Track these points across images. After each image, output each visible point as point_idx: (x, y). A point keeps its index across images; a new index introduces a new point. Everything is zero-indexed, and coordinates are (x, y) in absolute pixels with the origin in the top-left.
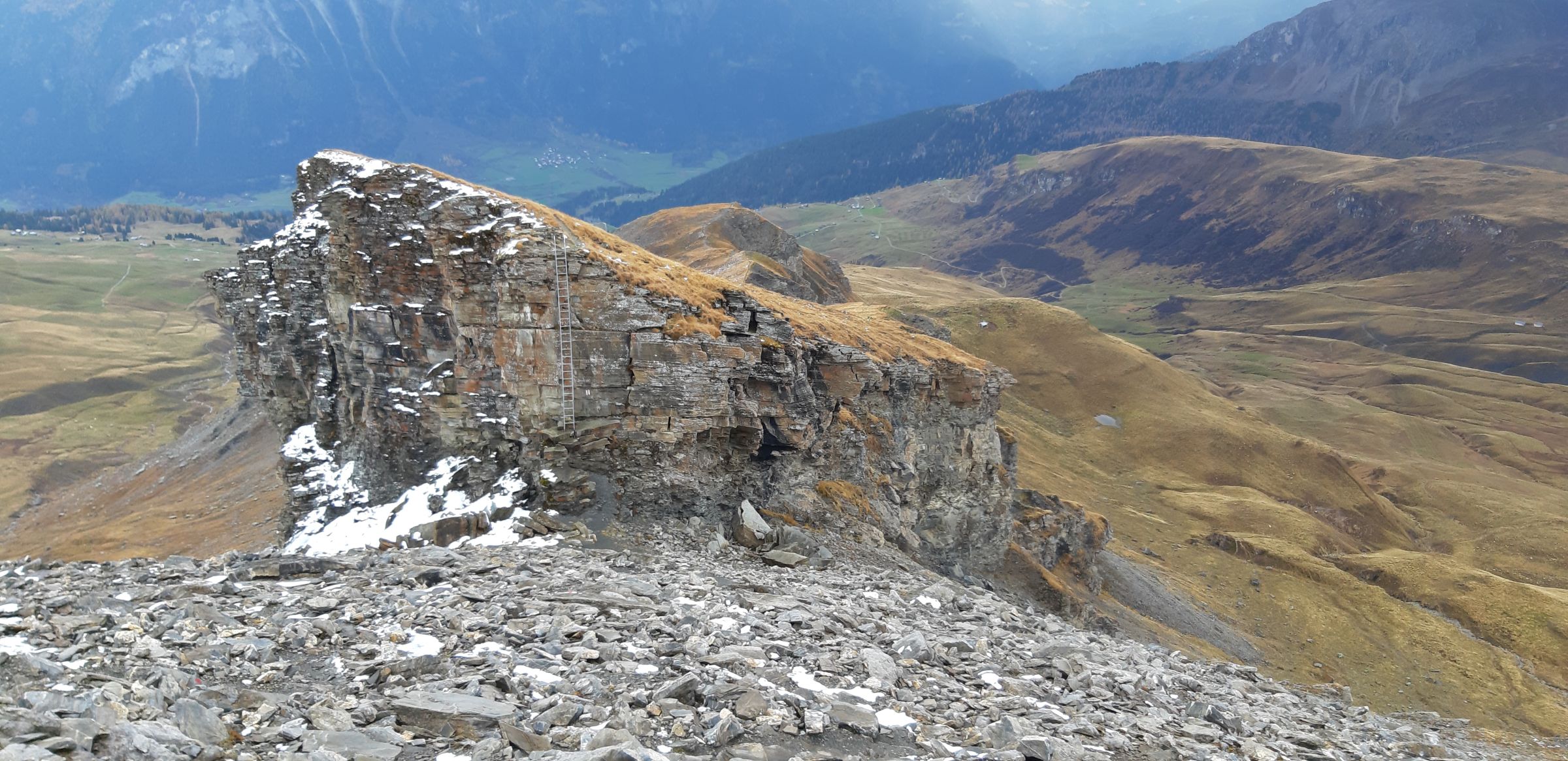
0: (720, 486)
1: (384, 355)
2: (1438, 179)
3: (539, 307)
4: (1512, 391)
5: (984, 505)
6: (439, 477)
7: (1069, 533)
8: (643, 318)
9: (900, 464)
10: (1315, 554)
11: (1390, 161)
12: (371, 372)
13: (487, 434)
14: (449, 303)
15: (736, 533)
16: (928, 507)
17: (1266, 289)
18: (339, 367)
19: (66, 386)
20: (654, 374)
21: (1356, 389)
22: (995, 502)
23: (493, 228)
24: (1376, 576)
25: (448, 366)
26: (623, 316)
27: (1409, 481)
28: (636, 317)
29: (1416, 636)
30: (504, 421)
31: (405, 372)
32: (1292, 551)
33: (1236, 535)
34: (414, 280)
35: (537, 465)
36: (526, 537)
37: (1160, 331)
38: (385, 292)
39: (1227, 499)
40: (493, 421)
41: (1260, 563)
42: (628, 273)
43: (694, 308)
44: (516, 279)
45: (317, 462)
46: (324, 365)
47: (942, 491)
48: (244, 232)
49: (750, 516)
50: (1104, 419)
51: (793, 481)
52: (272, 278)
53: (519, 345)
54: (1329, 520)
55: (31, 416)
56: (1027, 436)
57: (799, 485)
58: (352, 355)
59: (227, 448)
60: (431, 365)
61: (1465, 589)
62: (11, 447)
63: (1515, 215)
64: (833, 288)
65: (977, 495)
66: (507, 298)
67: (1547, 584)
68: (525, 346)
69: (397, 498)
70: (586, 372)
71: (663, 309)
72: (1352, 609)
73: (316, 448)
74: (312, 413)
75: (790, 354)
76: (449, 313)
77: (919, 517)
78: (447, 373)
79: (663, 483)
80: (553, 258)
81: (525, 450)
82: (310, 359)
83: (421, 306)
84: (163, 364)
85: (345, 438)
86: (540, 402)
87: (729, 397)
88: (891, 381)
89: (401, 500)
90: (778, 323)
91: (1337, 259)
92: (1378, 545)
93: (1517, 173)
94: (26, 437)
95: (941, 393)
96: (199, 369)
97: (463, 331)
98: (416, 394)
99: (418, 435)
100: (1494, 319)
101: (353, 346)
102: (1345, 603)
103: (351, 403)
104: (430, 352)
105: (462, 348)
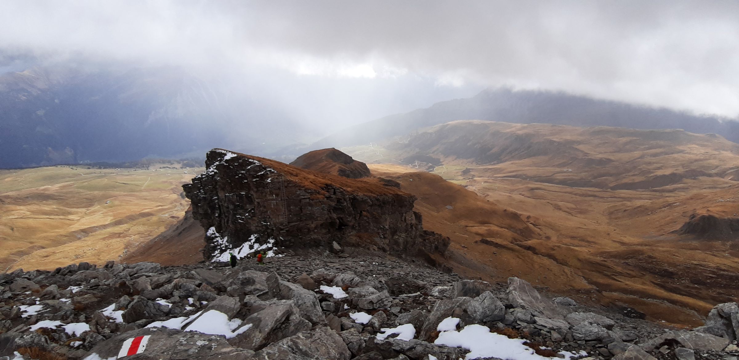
0: (328, 237)
1: (235, 207)
2: (539, 130)
3: (277, 195)
4: (564, 190)
5: (411, 236)
6: (252, 239)
7: (438, 242)
8: (304, 196)
9: (383, 226)
10: (512, 243)
11: (526, 125)
12: (231, 212)
13: (264, 227)
14: (252, 192)
15: (332, 250)
16: (394, 238)
17: (494, 164)
18: (222, 210)
19: (132, 216)
20: (308, 210)
21: (521, 193)
22: (414, 235)
23: (264, 173)
24: (529, 248)
25: (253, 209)
26: (299, 195)
27: (538, 219)
28: (302, 196)
29: (541, 265)
30: (269, 224)
31: (241, 211)
32: (505, 243)
33: (489, 239)
34: (242, 186)
35: (278, 235)
36: (277, 254)
37: (464, 179)
38: (235, 190)
39: (486, 228)
40: (266, 224)
41: (496, 247)
42: (300, 184)
43: (317, 192)
44: (271, 188)
45: (217, 237)
46: (217, 210)
47: (398, 233)
48: (183, 165)
49: (336, 246)
50: (448, 207)
51: (349, 234)
52: (201, 186)
53: (272, 205)
54: (516, 232)
55: (123, 225)
56: (426, 213)
57: (351, 235)
58: (225, 207)
59: (181, 232)
60: (248, 209)
61: (554, 250)
62: (117, 235)
63: (561, 139)
64: (365, 172)
65: (408, 233)
66: (269, 193)
67: (577, 246)
68: (274, 205)
69: (241, 246)
70: (290, 211)
71: (309, 193)
72: (523, 258)
73: (216, 233)
74: (214, 223)
75: (345, 200)
76: (252, 195)
77: (389, 241)
78: (253, 211)
79: (311, 238)
80: (280, 182)
81: (275, 231)
82: (213, 209)
83: (244, 193)
84: (160, 207)
85: (224, 230)
86: (279, 219)
87: (328, 214)
88: (380, 201)
89: (242, 246)
90: (341, 192)
91: (513, 154)
92: (530, 239)
93: (561, 127)
94: (122, 232)
95: (395, 204)
96: (171, 208)
97: (257, 200)
98: (244, 217)
99: (245, 228)
100: (558, 170)
101: (226, 205)
102: (521, 257)
103: (226, 220)
104: (247, 205)
105: (257, 205)
